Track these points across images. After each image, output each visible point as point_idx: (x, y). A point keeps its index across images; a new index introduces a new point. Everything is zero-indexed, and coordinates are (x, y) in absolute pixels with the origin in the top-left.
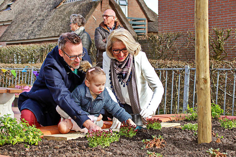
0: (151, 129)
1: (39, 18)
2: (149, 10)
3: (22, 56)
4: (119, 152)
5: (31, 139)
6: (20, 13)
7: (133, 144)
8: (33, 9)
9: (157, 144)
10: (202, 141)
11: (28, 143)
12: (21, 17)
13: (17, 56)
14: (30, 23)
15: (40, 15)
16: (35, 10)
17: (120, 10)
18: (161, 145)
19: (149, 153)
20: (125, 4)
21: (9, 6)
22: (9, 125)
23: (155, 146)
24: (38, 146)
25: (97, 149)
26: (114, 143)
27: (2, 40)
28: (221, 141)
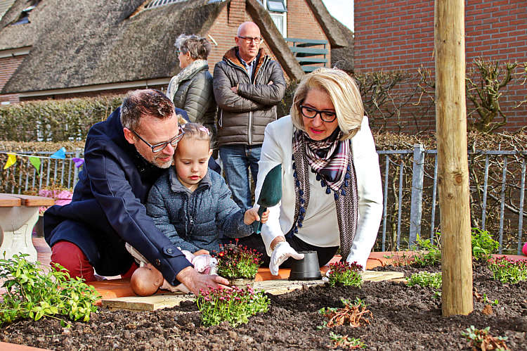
0: (338, 284)
1: (92, 41)
3: (54, 125)
4: (268, 335)
5: (75, 308)
6: (49, 31)
7: (299, 317)
8: (77, 22)
9: (353, 317)
10: (451, 311)
11: (67, 317)
12: (53, 38)
13: (44, 124)
14: (72, 52)
15: (93, 35)
16: (82, 23)
17: (270, 21)
18: (361, 321)
19: (336, 337)
20: (281, 8)
21: (25, 14)
22: (25, 278)
23: (347, 322)
24: (90, 322)
25: (220, 330)
26: (257, 315)
27: (10, 88)
28: (494, 311)
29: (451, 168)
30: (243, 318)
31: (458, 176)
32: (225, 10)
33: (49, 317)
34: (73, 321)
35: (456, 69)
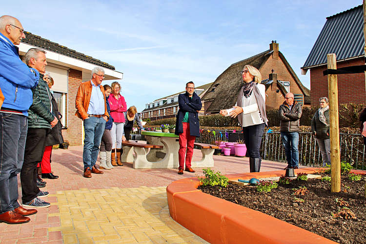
0: (299, 179)
1: (231, 96)
2: (305, 88)
3: (220, 121)
4: (276, 196)
5: (222, 184)
6: (219, 94)
7: (286, 190)
8: (227, 91)
9: (302, 192)
10: (333, 191)
11: (220, 186)
12: (220, 95)
13: (217, 121)
14: (226, 99)
15: (231, 94)
17: (284, 89)
18: (305, 193)
19: (296, 198)
20: (288, 85)
21: (213, 89)
22: (210, 174)
23: (300, 193)
24: (226, 188)
25: (262, 194)
26: (274, 189)
27: (209, 110)
28: (347, 191)
29: (334, 148)
30: (269, 190)
31: (337, 151)
32: (270, 86)
33: (216, 185)
34: (222, 187)
35: (336, 119)
